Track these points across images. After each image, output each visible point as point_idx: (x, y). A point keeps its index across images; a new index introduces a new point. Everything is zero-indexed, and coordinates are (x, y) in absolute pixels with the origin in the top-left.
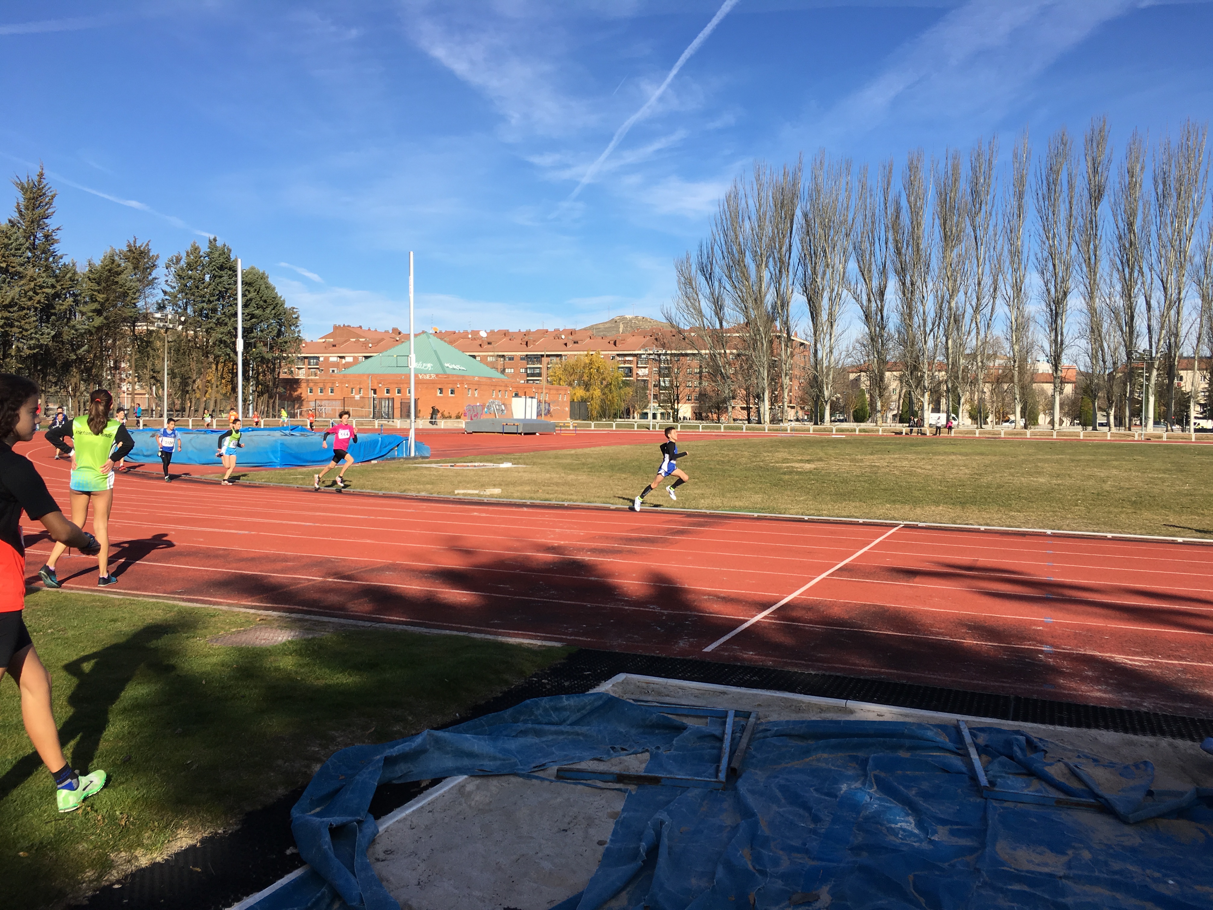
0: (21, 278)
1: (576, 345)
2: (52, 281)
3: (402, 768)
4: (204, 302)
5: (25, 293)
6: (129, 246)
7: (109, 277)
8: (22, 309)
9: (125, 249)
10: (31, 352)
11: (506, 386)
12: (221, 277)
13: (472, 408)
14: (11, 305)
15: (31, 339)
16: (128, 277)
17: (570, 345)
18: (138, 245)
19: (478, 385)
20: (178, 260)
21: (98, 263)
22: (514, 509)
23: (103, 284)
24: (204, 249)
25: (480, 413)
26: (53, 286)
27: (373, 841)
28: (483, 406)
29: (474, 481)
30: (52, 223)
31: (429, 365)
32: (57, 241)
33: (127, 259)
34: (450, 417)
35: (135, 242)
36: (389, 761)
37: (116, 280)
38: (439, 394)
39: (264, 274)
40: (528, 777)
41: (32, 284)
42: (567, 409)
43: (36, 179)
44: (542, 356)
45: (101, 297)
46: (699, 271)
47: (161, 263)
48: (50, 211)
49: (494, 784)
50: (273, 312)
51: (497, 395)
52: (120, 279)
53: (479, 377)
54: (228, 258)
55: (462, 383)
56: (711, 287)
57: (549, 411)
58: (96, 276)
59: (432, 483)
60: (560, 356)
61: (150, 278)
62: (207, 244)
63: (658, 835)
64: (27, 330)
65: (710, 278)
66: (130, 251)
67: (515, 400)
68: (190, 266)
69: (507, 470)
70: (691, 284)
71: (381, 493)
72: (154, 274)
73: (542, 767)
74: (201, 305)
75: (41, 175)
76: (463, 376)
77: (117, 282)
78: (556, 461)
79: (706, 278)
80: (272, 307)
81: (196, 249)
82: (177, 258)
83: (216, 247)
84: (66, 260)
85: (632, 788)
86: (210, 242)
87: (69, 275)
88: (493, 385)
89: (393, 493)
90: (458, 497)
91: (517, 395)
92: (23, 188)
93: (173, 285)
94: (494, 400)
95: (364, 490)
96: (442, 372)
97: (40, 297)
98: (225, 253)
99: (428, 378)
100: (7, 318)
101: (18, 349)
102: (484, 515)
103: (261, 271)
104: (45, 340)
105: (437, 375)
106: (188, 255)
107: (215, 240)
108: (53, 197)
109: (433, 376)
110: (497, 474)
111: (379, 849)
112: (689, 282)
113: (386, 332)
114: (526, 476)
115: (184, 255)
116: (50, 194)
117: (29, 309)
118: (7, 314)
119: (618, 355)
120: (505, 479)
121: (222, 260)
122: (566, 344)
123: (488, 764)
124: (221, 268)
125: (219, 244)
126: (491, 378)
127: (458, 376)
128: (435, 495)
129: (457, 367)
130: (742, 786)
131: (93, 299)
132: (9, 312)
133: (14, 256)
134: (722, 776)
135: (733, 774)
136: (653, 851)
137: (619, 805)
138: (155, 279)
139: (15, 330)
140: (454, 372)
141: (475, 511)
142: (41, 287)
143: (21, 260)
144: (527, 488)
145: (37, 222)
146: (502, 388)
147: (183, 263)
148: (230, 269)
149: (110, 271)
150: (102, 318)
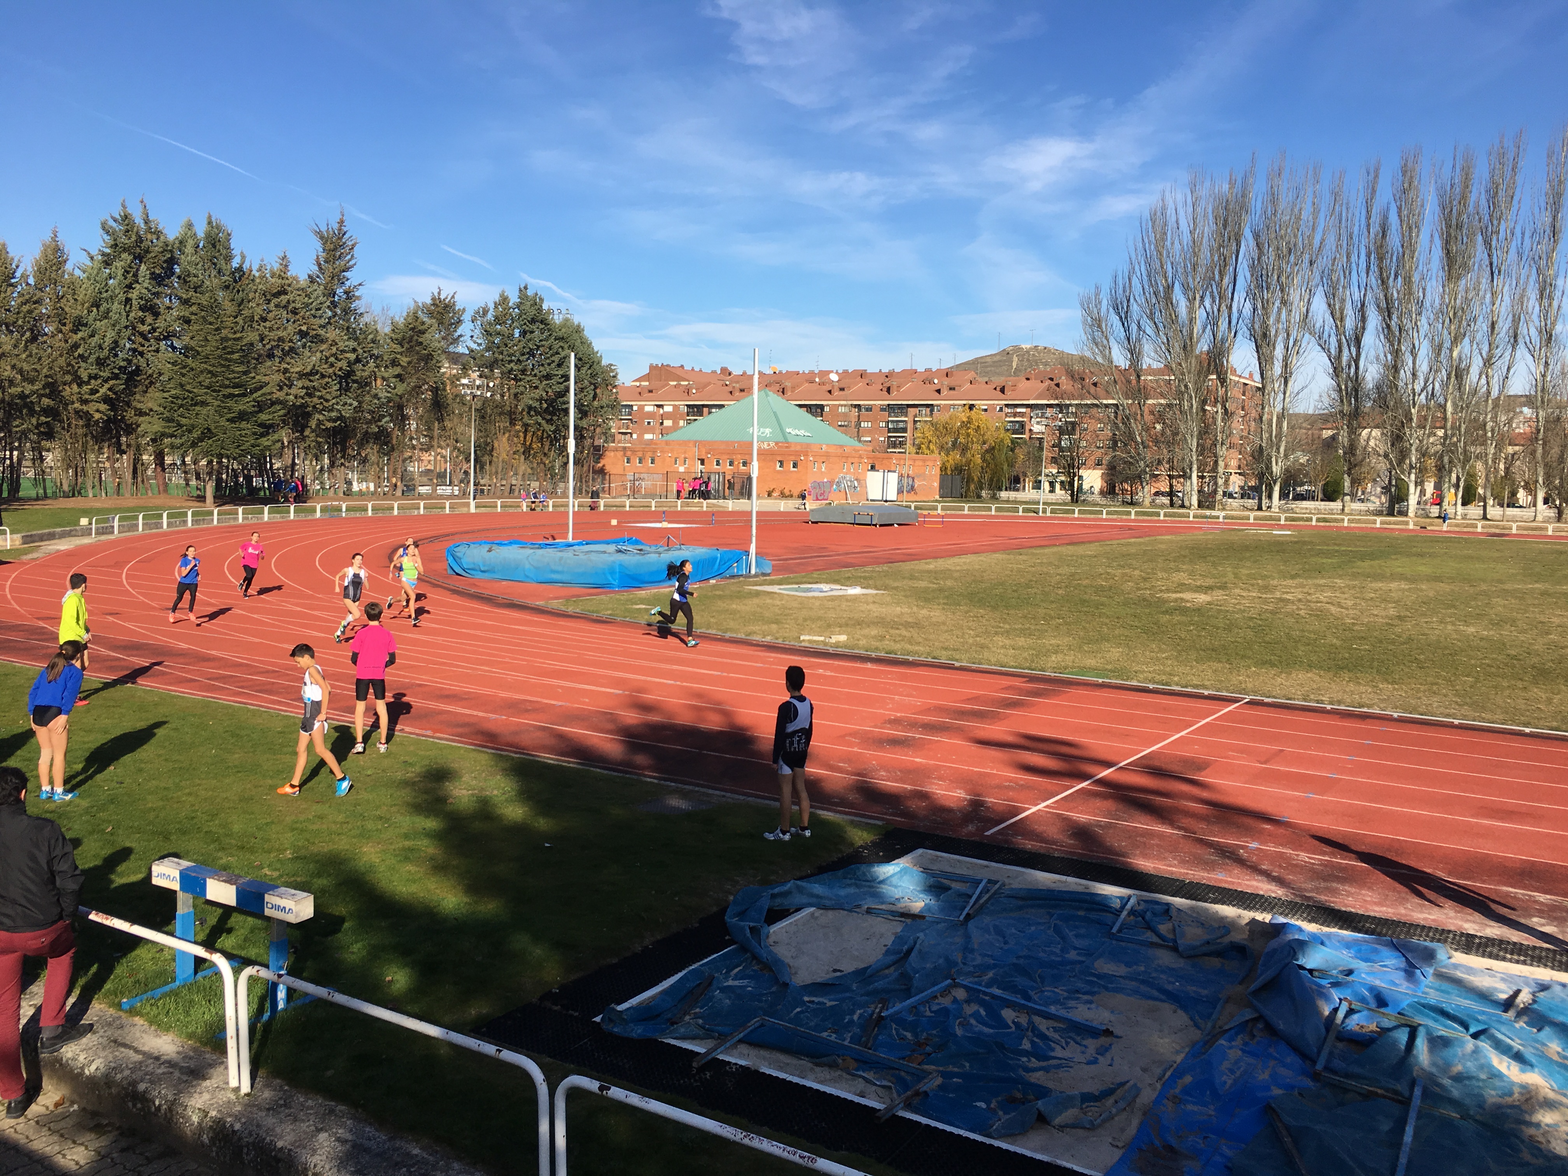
0: (322, 342)
1: (952, 392)
2: (352, 344)
3: (778, 901)
4: (511, 361)
5: (327, 358)
6: (433, 299)
7: (412, 337)
8: (323, 376)
9: (429, 301)
10: (333, 425)
11: (861, 457)
12: (532, 332)
13: (819, 485)
14: (311, 374)
15: (332, 410)
16: (434, 337)
17: (944, 392)
18: (442, 297)
19: (826, 457)
20: (485, 312)
21: (400, 320)
22: (858, 665)
23: (406, 346)
24: (514, 299)
25: (827, 490)
26: (354, 350)
27: (768, 937)
28: (831, 483)
29: (819, 618)
30: (353, 277)
31: (768, 431)
32: (359, 298)
33: (431, 314)
34: (791, 496)
35: (439, 293)
36: (773, 896)
37: (420, 340)
38: (778, 468)
39: (579, 326)
40: (850, 911)
41: (334, 349)
42: (936, 484)
43: (336, 226)
44: (909, 406)
45: (404, 360)
46: (1111, 309)
47: (467, 317)
48: (351, 263)
49: (830, 914)
50: (589, 372)
51: (849, 469)
52: (426, 338)
53: (827, 445)
54: (540, 309)
55: (806, 455)
56: (1127, 330)
57: (913, 487)
58: (399, 336)
59: (777, 622)
60: (931, 406)
61: (456, 334)
62: (517, 293)
63: (915, 943)
64: (327, 401)
65: (1126, 318)
66: (434, 305)
67: (871, 474)
68: (498, 320)
69: (855, 599)
70: (1100, 326)
71: (728, 635)
72: (459, 333)
73: (859, 906)
74: (509, 367)
75: (341, 222)
76: (808, 445)
77: (421, 343)
78: (910, 583)
79: (1121, 318)
80: (588, 366)
81: (504, 299)
82: (484, 309)
83: (527, 297)
84: (366, 319)
85: (909, 921)
86: (520, 290)
87: (370, 337)
88: (845, 456)
89: (739, 636)
90: (803, 644)
91: (873, 468)
92: (322, 238)
93: (479, 341)
94: (846, 474)
95: (710, 631)
96: (782, 440)
97: (343, 364)
98: (536, 303)
99: (766, 446)
100: (307, 388)
101: (320, 422)
102: (829, 673)
103: (576, 323)
104: (347, 413)
105: (777, 443)
106: (496, 307)
107: (526, 288)
108: (353, 246)
109: (772, 444)
110: (844, 605)
111: (771, 940)
112: (1097, 323)
113: (714, 372)
114: (877, 610)
115: (491, 306)
116: (350, 243)
117: (330, 377)
118: (307, 383)
119: (1007, 406)
120: (852, 615)
121: (534, 312)
122: (939, 391)
123: (828, 903)
124: (533, 321)
125: (530, 293)
126: (841, 446)
127: (801, 444)
128: (780, 641)
129: (801, 432)
130: (971, 924)
131: (394, 363)
132: (311, 381)
133: (315, 317)
134: (962, 918)
135: (968, 917)
136: (910, 951)
137: (899, 930)
138: (461, 336)
139: (315, 400)
140: (798, 440)
141: (820, 666)
142: (343, 351)
143: (323, 321)
144: (874, 632)
145: (338, 277)
146: (856, 460)
147: (490, 316)
148: (542, 322)
149: (413, 329)
150: (405, 385)
